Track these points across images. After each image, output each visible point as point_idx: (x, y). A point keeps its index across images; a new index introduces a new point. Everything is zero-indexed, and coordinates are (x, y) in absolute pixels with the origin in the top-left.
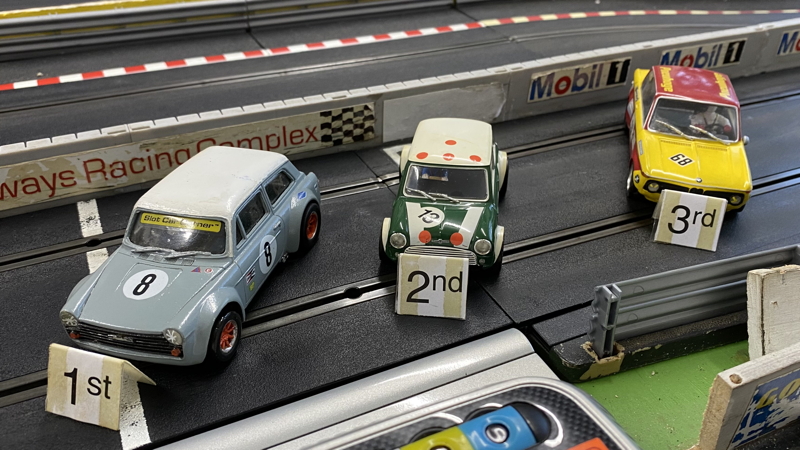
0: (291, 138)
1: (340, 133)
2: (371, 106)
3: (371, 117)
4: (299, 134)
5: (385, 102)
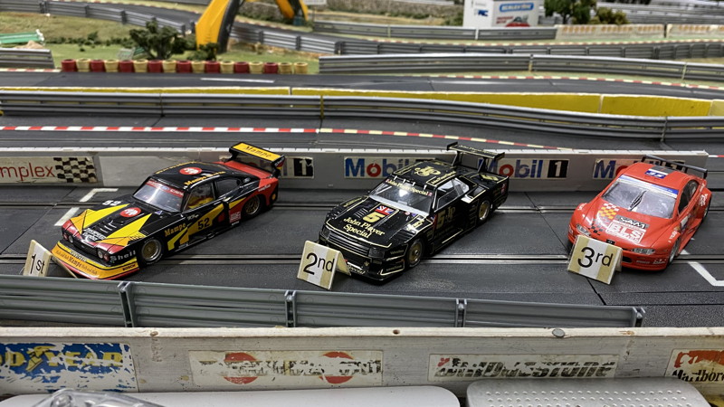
0: (36, 172)
1: (70, 174)
2: (89, 159)
3: (91, 167)
4: (40, 170)
5: (100, 157)
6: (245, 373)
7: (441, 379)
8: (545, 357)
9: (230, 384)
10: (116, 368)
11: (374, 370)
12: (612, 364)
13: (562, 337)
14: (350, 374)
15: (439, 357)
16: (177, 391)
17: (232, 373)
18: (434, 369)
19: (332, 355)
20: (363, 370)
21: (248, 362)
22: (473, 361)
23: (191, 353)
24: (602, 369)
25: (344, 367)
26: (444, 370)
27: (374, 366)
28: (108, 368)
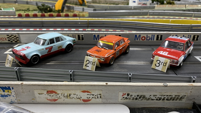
0: (2, 39)
1: (12, 40)
2: (17, 35)
3: (17, 38)
4: (3, 38)
5: (20, 35)
6: (54, 98)
7: (123, 101)
8: (160, 93)
9: (49, 101)
10: (10, 95)
11: (99, 97)
12: (185, 96)
13: (166, 86)
14: (90, 99)
15: (122, 93)
16: (31, 104)
17: (49, 98)
18: (120, 97)
19: (84, 92)
20: (95, 97)
21: (55, 94)
22: (134, 94)
23: (35, 90)
24: (181, 98)
25: (89, 96)
26: (124, 97)
27: (99, 96)
28: (7, 95)
